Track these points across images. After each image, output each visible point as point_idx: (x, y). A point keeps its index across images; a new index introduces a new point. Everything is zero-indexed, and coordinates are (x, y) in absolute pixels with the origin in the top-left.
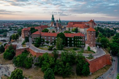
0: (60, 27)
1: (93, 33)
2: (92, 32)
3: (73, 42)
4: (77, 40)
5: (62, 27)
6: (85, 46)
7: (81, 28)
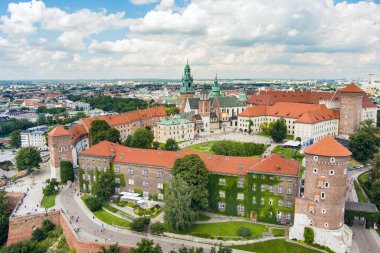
0: (213, 115)
1: (332, 167)
2: (333, 161)
3: (241, 196)
4: (258, 188)
5: (224, 115)
6: (293, 218)
7: (299, 119)
